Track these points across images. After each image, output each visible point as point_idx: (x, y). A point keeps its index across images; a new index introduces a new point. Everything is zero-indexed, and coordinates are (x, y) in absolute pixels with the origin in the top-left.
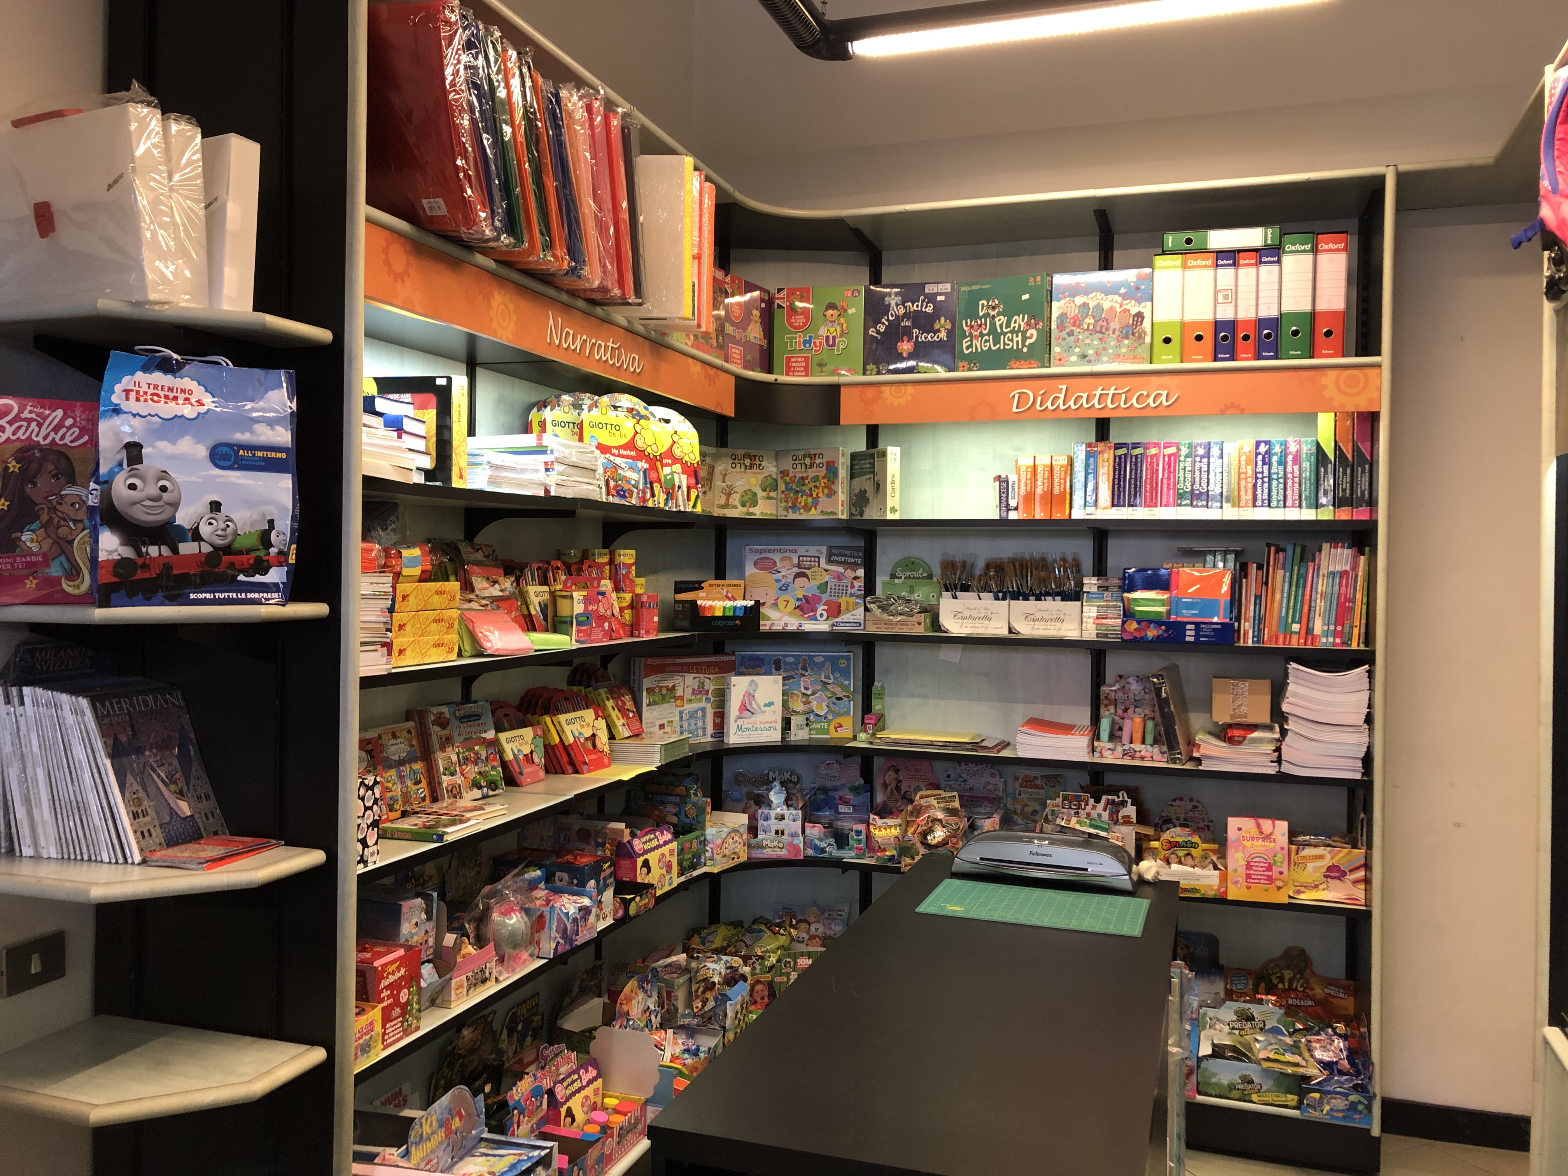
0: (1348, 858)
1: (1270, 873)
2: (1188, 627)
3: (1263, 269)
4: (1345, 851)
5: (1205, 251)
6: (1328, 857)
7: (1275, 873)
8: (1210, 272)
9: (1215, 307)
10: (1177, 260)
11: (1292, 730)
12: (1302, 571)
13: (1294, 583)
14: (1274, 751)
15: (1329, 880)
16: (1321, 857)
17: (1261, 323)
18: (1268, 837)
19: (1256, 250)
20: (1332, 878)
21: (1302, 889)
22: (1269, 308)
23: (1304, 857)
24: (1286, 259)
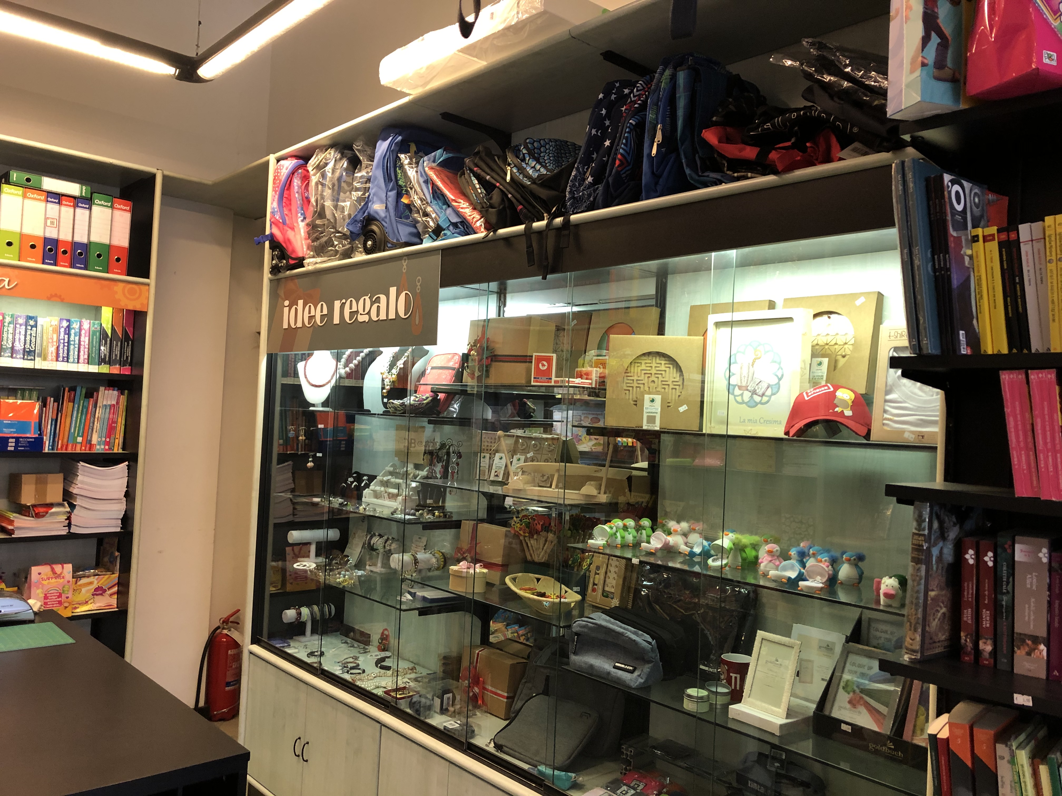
0: (109, 580)
1: (60, 599)
2: (10, 440)
3: (78, 211)
4: (107, 576)
5: (39, 189)
6: (96, 582)
7: (63, 598)
8: (43, 204)
9: (45, 228)
10: (20, 191)
11: (79, 505)
12: (86, 404)
13: (80, 411)
14: (66, 519)
15: (95, 596)
16: (91, 583)
17: (75, 245)
18: (58, 576)
19: (74, 197)
20: (97, 595)
21: (77, 606)
22: (82, 237)
23: (80, 585)
24: (94, 208)
